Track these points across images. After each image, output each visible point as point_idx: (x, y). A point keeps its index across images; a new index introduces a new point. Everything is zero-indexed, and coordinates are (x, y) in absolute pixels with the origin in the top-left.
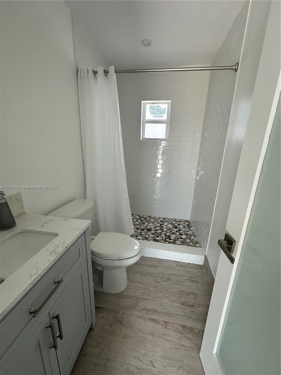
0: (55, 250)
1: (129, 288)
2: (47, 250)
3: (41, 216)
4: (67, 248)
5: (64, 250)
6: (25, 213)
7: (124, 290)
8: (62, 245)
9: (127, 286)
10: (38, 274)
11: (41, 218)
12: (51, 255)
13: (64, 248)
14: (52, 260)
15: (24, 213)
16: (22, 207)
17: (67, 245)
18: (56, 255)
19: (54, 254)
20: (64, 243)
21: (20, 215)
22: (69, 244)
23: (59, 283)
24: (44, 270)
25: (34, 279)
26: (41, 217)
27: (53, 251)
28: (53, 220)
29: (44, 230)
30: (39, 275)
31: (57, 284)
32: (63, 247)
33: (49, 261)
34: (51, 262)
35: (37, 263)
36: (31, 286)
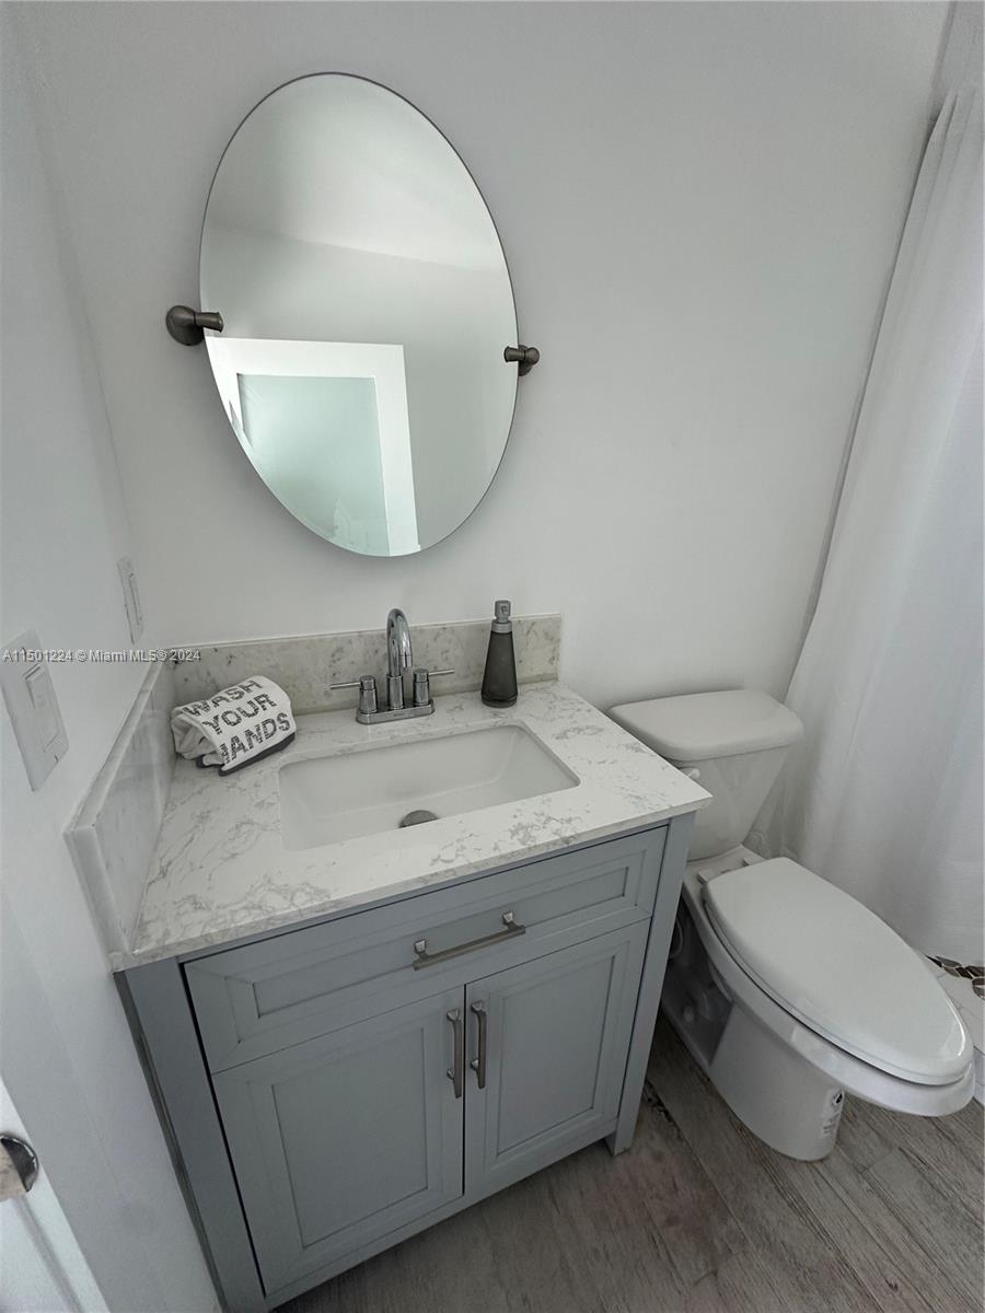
0: (532, 827)
1: (821, 1170)
2: (518, 814)
3: (582, 703)
4: (566, 840)
5: (554, 843)
6: (556, 679)
7: (795, 1160)
8: (558, 825)
9: (821, 1161)
10: (451, 866)
11: (579, 710)
12: (513, 835)
13: (557, 837)
14: (504, 852)
15: (554, 678)
16: (553, 658)
17: (573, 834)
18: (523, 843)
19: (521, 835)
20: (569, 820)
21: (542, 678)
22: (579, 835)
23: (514, 929)
24: (470, 865)
25: (433, 872)
26: (580, 706)
27: (526, 828)
28: (601, 730)
29: (557, 748)
30: (451, 870)
31: (507, 928)
32: (555, 833)
33: (495, 849)
34: (497, 853)
35: (471, 835)
36: (420, 886)
